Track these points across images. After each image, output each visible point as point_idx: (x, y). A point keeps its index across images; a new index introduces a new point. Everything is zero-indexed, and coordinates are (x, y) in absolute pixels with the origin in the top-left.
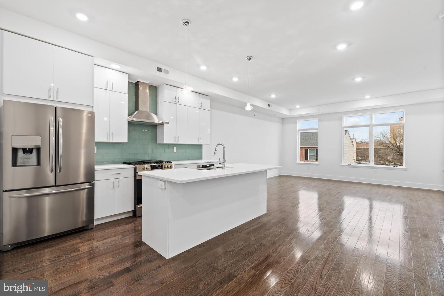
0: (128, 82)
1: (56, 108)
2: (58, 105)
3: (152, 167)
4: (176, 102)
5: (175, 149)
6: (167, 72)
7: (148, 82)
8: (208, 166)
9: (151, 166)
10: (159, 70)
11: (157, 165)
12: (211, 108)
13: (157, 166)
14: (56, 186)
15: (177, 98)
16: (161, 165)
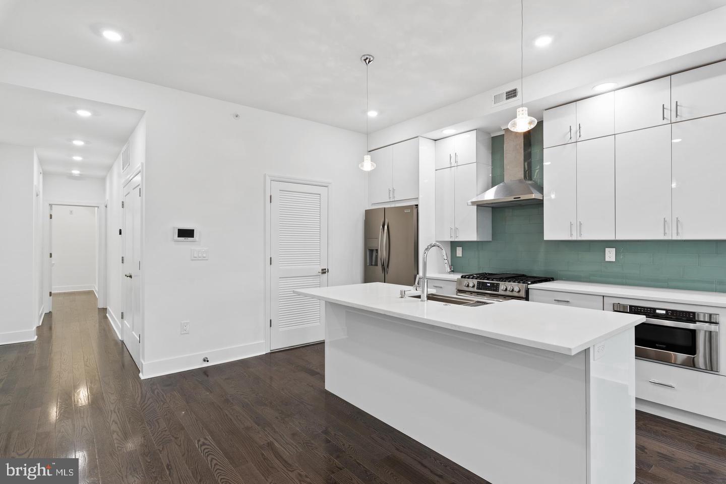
1: (385, 209)
3: (479, 286)
4: (574, 139)
5: (610, 255)
8: (664, 312)
9: (479, 283)
13: (489, 285)
15: (577, 127)
16: (495, 285)
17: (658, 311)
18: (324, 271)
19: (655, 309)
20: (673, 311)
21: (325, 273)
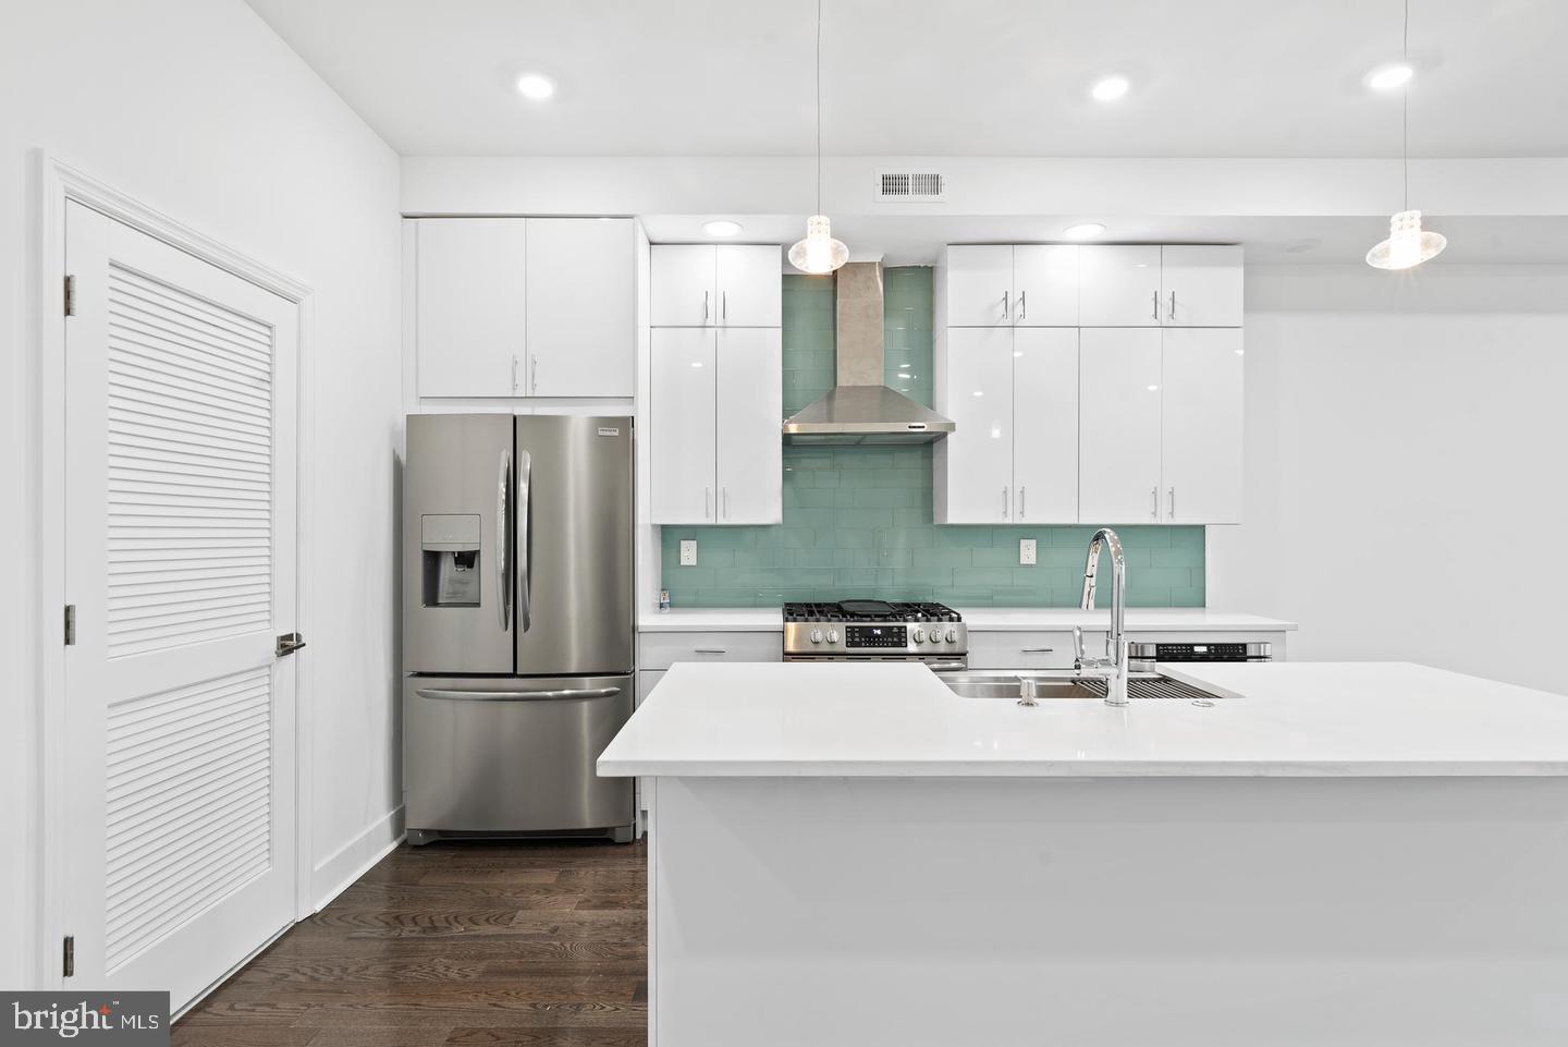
0: (783, 276)
1: (515, 419)
2: (521, 410)
3: (853, 637)
4: (1009, 316)
5: (1028, 552)
6: (933, 184)
7: (877, 259)
8: (1204, 649)
9: (850, 631)
10: (892, 185)
11: (877, 628)
12: (1249, 307)
13: (879, 632)
14: (514, 675)
15: (1014, 297)
16: (895, 630)
17: (1197, 649)
18: (288, 645)
19: (1192, 646)
20: (1217, 645)
21: (290, 651)
